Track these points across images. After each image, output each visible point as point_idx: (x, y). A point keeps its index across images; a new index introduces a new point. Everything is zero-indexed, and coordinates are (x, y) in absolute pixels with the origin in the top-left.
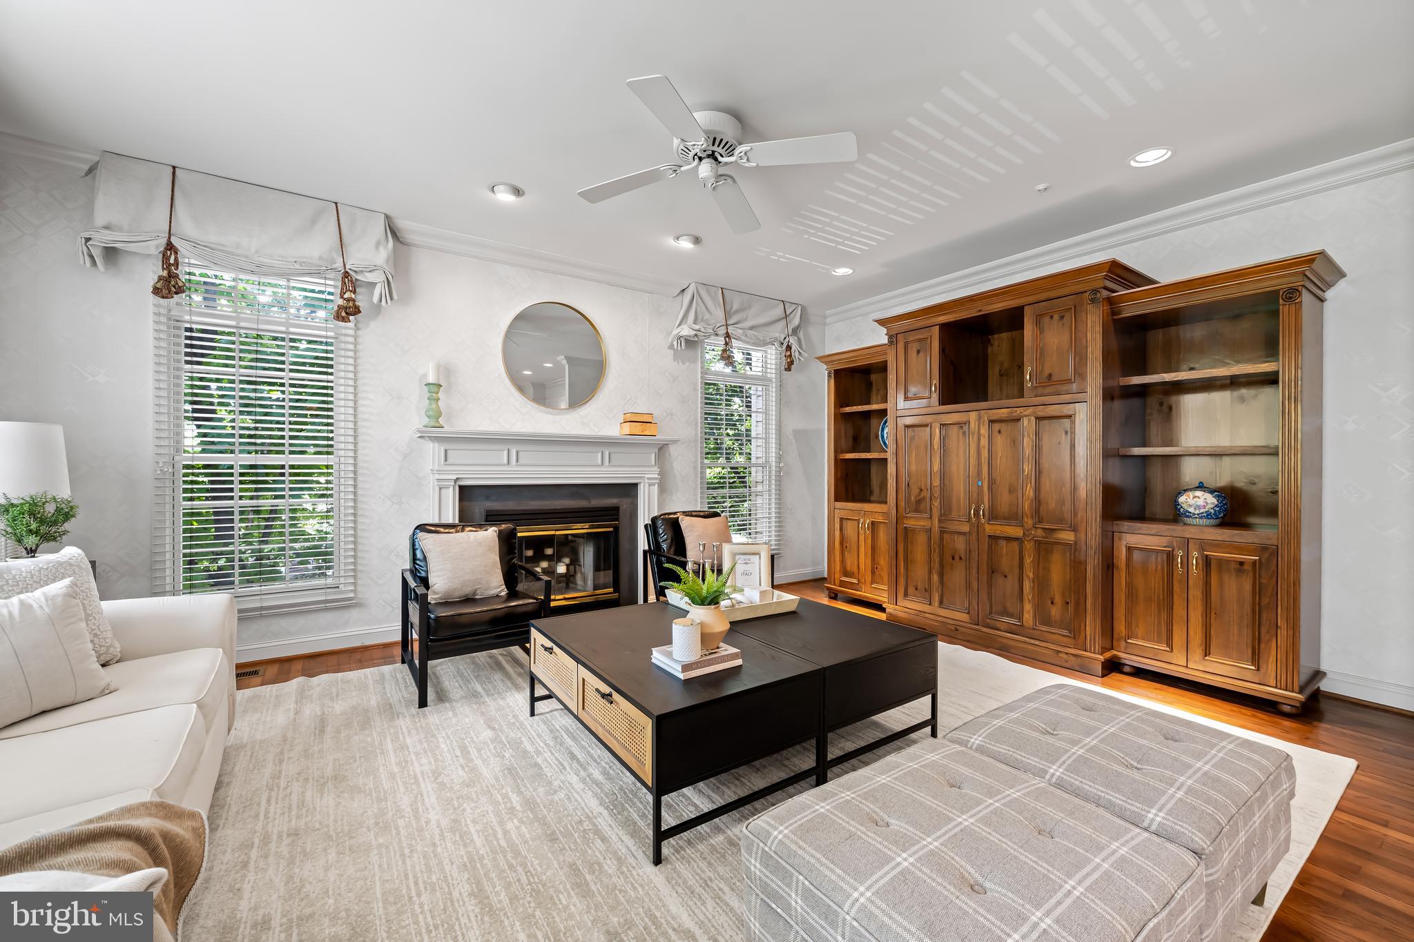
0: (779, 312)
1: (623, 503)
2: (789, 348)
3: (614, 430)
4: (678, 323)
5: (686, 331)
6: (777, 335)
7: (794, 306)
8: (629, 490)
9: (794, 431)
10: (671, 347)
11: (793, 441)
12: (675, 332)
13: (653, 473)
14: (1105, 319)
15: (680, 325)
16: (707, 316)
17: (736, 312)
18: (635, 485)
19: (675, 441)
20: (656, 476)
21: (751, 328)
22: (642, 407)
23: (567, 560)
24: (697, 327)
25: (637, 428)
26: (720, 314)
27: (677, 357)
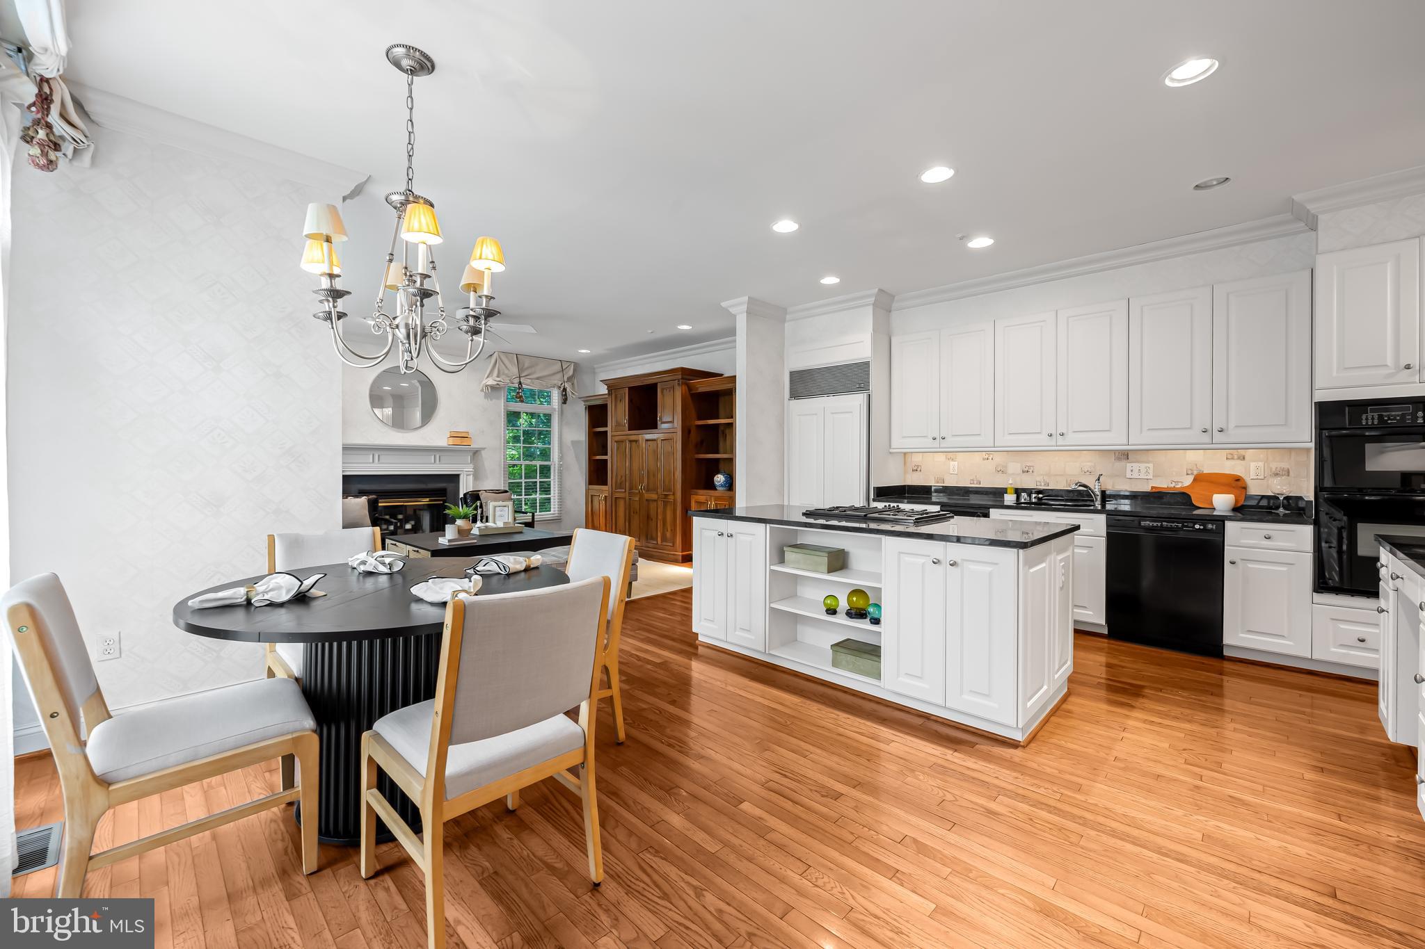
0: (558, 367)
1: (449, 486)
2: (565, 390)
3: (442, 441)
4: (486, 376)
5: (491, 382)
6: (556, 382)
7: (568, 364)
8: (455, 478)
9: (572, 441)
10: (482, 390)
11: (571, 448)
12: (484, 382)
13: (470, 468)
14: (684, 391)
15: (488, 377)
16: (506, 372)
17: (528, 368)
18: (457, 476)
19: (484, 449)
20: (471, 470)
21: (538, 378)
22: (461, 428)
23: (413, 523)
24: (499, 379)
25: (458, 441)
26: (515, 370)
27: (486, 396)
